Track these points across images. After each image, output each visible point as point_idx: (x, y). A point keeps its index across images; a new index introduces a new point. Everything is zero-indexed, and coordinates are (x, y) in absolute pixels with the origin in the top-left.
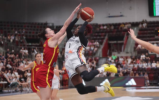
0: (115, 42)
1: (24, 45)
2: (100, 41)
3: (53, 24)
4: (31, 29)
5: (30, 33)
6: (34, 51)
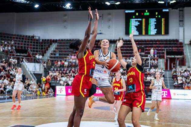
1: (13, 55)
3: (39, 37)
4: (19, 41)
5: (18, 44)
6: (22, 61)
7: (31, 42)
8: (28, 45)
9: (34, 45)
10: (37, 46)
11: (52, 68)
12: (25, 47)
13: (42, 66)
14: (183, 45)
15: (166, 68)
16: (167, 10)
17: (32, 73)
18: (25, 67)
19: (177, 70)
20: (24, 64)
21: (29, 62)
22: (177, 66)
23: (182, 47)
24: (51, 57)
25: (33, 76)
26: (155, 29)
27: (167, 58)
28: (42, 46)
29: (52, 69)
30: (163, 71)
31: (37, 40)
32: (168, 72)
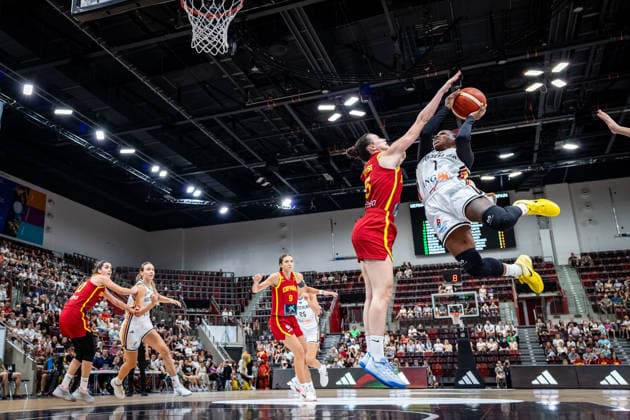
0: (354, 305)
1: (182, 312)
2: (324, 303)
3: (233, 274)
4: (193, 284)
5: (192, 289)
6: (200, 323)
7: (217, 285)
8: (210, 290)
9: (223, 291)
10: (229, 291)
11: (262, 334)
12: (204, 295)
13: (240, 331)
14: (556, 268)
15: (522, 322)
16: (505, 195)
17: (222, 346)
18: (207, 334)
19: (548, 325)
20: (203, 329)
21: (214, 324)
22: (546, 315)
23: (554, 272)
24: (259, 313)
25: (222, 352)
26: (481, 237)
27: (519, 299)
28: (239, 290)
29: (263, 337)
30: (514, 329)
31: (229, 280)
32: (526, 330)
